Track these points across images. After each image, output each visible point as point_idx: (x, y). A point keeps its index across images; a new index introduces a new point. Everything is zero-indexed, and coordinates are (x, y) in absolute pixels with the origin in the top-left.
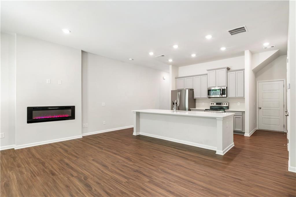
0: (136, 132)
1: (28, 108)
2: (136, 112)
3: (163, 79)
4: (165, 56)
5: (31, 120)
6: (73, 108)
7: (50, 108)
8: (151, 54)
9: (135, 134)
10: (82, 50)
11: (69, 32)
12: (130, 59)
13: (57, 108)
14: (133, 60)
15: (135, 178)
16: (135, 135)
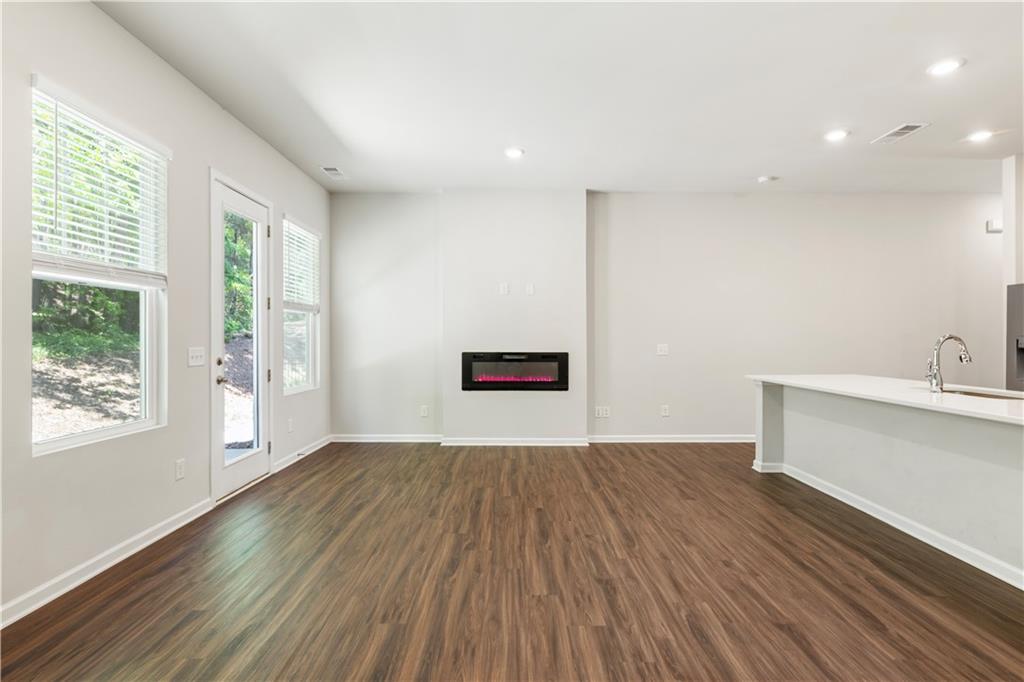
0: (764, 461)
1: (464, 354)
2: (763, 382)
3: (988, 231)
4: (923, 125)
5: (469, 384)
6: (562, 360)
7: (508, 357)
8: (836, 136)
9: (758, 466)
10: (589, 188)
11: (520, 153)
12: (762, 179)
13: (523, 357)
14: (774, 179)
15: (572, 599)
16: (759, 470)
